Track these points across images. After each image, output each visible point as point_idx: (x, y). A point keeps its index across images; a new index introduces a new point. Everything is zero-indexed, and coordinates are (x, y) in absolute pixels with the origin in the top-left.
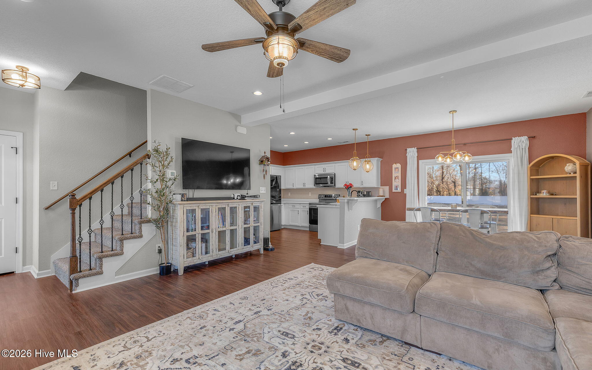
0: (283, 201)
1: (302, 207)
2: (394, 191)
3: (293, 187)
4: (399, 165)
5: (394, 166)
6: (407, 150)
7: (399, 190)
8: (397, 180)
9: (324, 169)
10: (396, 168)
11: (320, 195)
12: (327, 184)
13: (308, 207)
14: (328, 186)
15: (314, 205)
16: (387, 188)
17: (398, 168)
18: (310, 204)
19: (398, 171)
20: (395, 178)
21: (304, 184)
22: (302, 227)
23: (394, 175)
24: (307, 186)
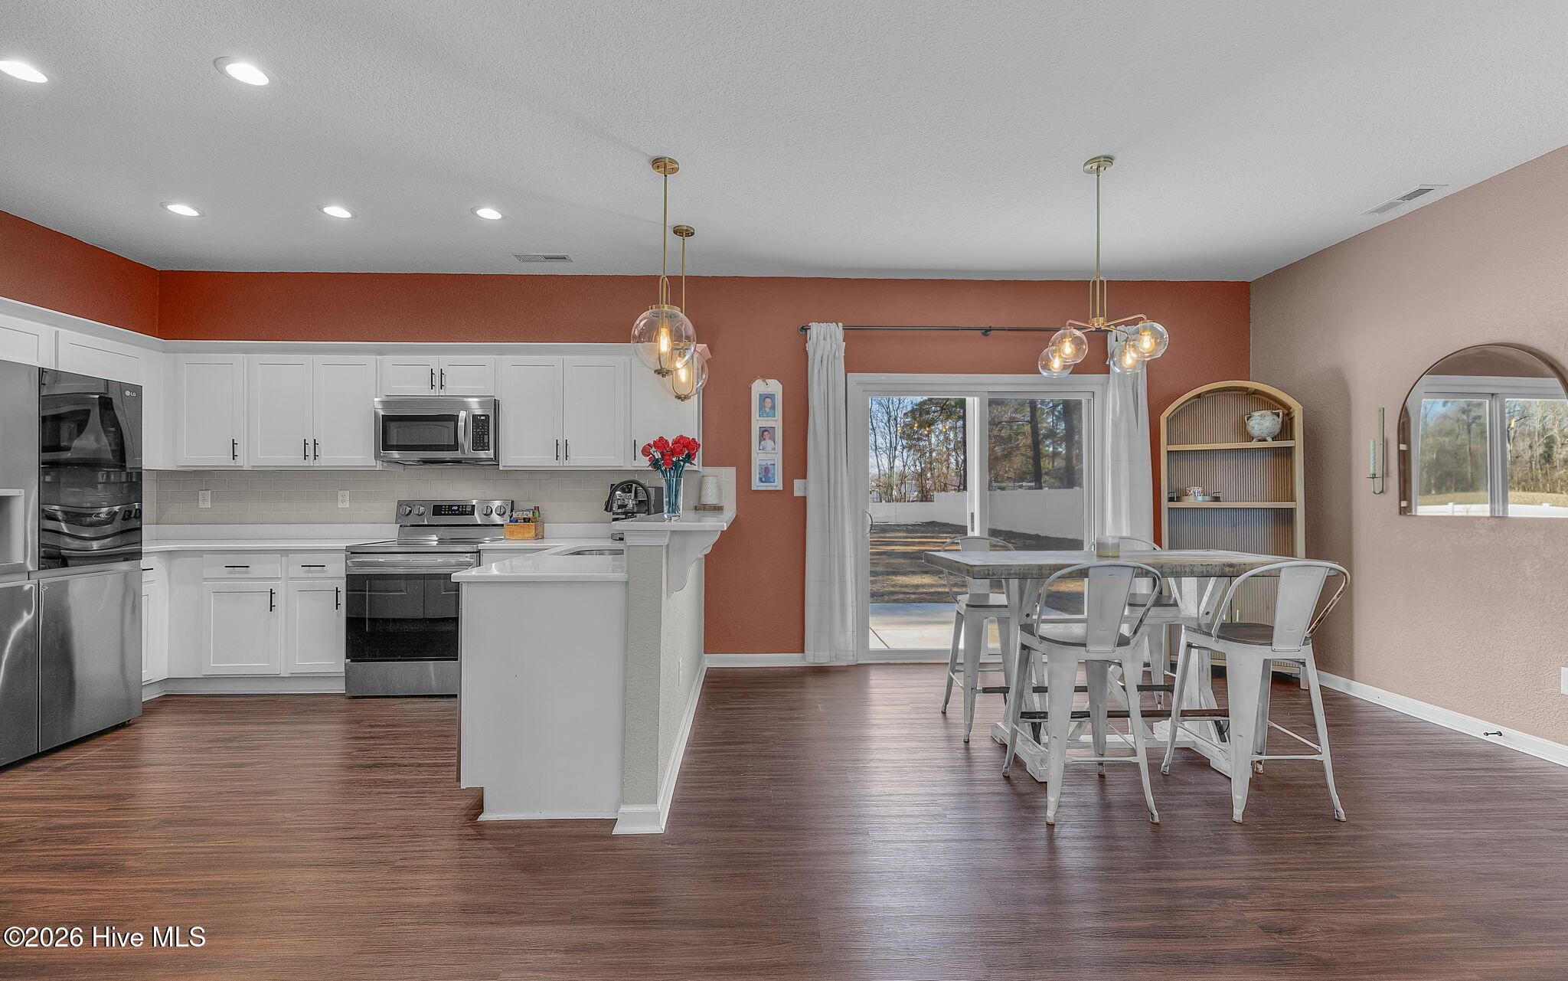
0: (158, 539)
1: (297, 571)
2: (756, 484)
3: (232, 463)
4: (775, 387)
5: (758, 387)
6: (805, 329)
7: (778, 484)
8: (769, 443)
9: (437, 378)
10: (763, 398)
11: (409, 503)
12: (455, 447)
13: (337, 571)
14: (458, 462)
15: (381, 559)
16: (729, 474)
17: (771, 397)
18: (353, 552)
19: (773, 408)
20: (762, 438)
21: (311, 448)
22: (295, 678)
23: (757, 422)
24: (328, 459)
